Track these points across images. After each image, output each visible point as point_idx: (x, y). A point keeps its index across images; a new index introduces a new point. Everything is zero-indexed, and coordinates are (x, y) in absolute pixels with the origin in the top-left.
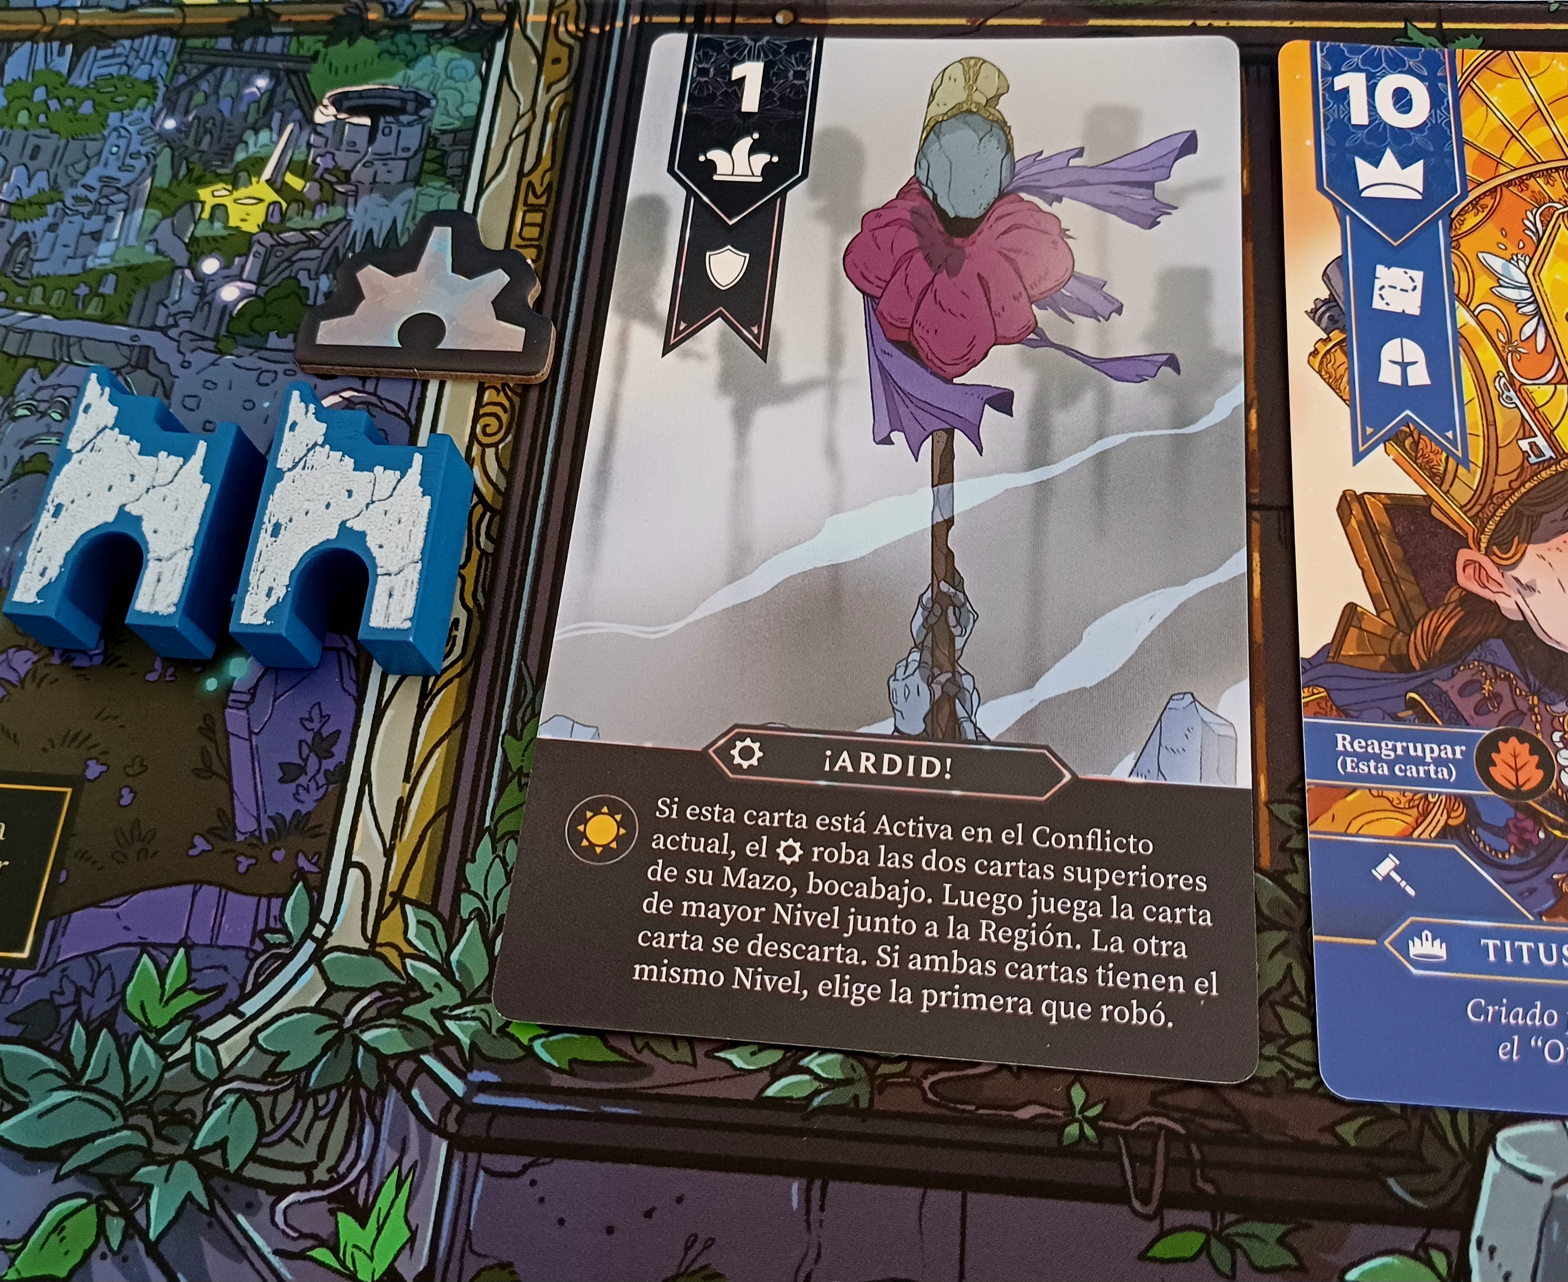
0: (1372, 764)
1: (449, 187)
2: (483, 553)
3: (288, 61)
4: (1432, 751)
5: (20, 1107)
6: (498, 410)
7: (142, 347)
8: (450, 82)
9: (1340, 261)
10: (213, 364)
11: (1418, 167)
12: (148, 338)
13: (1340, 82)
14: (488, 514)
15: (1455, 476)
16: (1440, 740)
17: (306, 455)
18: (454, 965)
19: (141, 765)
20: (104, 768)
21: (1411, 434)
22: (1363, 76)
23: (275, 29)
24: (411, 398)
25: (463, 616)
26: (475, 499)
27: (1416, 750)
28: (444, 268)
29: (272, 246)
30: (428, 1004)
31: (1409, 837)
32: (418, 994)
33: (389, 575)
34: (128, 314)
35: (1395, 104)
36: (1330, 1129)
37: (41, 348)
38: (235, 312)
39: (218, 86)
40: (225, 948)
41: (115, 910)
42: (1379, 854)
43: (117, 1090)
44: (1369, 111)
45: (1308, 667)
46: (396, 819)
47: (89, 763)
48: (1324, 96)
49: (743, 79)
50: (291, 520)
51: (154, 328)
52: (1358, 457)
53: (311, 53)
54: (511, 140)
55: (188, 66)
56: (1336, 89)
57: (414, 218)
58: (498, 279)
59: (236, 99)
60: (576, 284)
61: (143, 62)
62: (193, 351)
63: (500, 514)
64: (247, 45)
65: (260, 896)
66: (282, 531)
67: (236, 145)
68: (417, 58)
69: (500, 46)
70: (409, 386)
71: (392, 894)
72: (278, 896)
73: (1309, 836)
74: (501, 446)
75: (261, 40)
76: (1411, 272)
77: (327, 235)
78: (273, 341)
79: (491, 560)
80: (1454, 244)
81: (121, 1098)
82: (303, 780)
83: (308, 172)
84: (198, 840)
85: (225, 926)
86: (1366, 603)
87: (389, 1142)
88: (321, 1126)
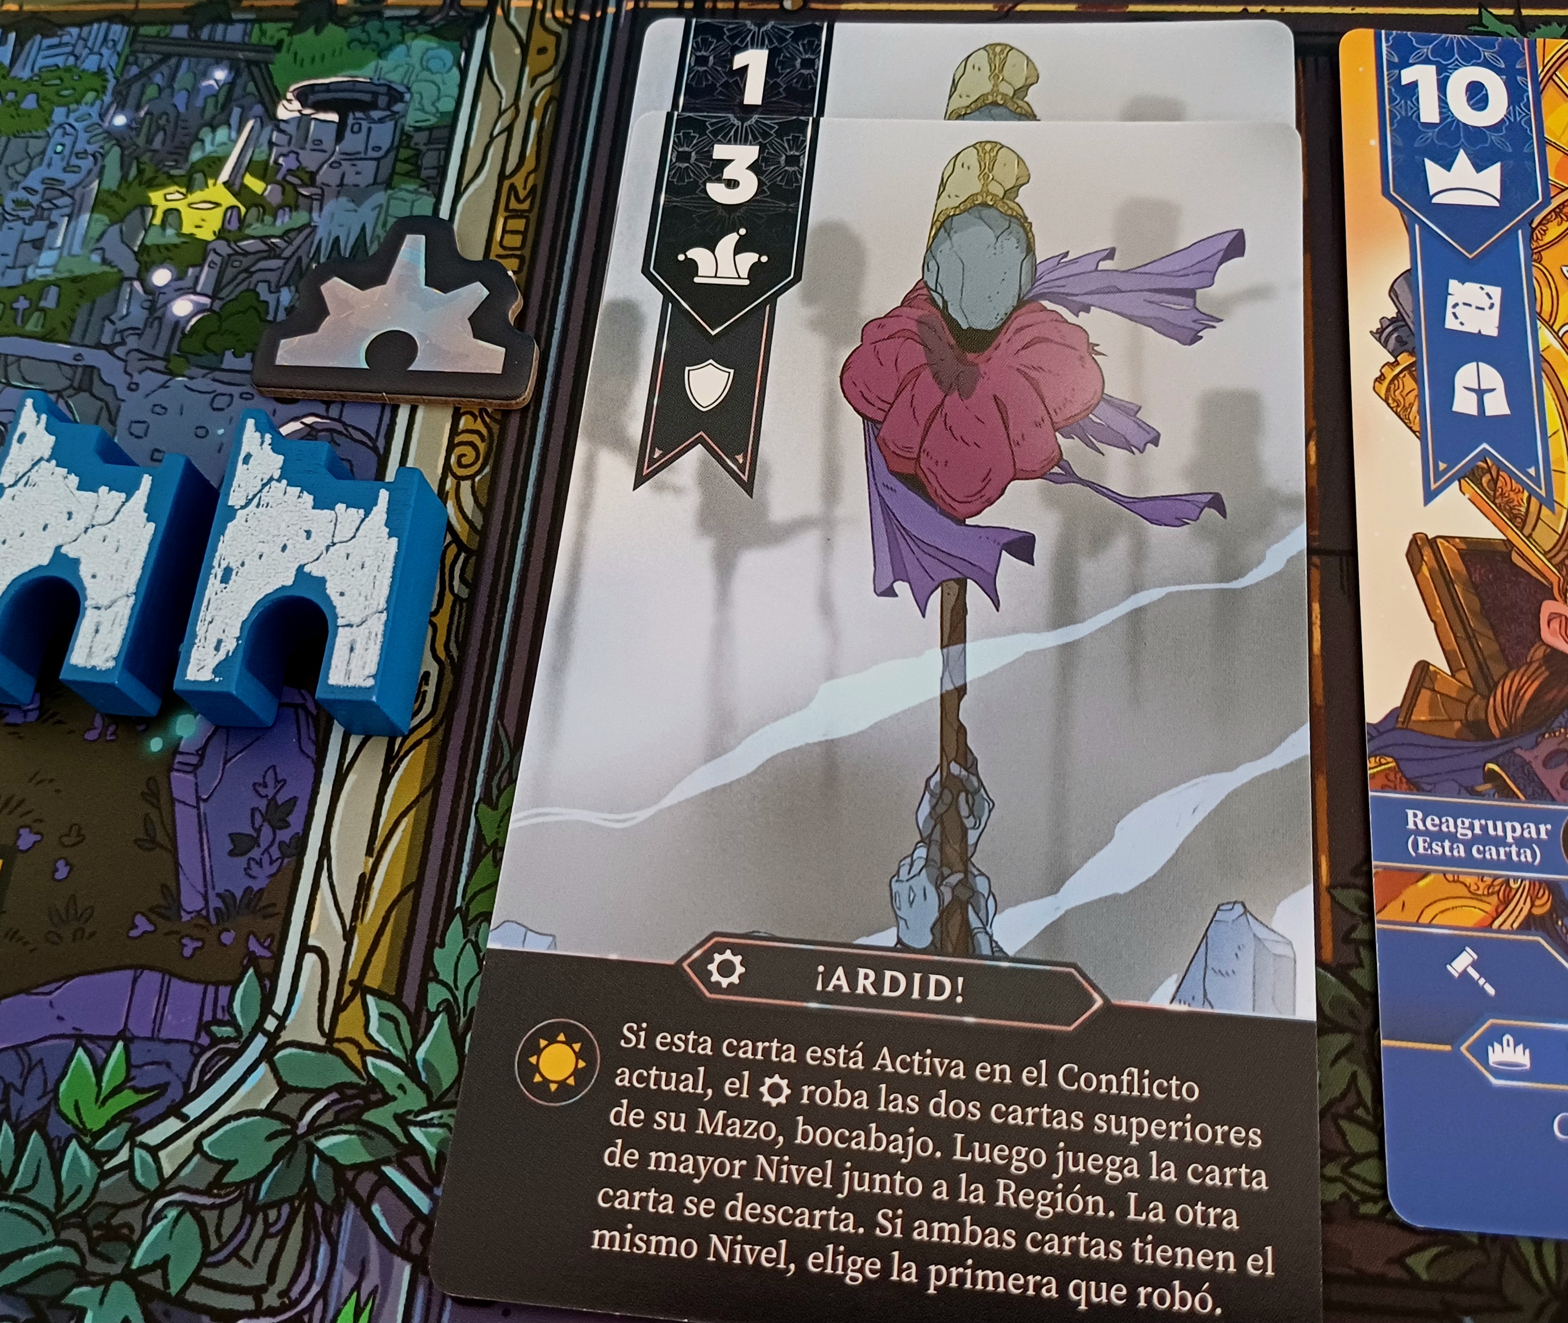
0: (1447, 844)
1: (423, 190)
2: (457, 598)
3: (249, 51)
4: (1514, 830)
6: (475, 438)
7: (86, 367)
8: (426, 74)
9: (1409, 275)
10: (164, 386)
11: (1494, 173)
12: (92, 357)
13: (1407, 76)
14: (463, 555)
15: (1538, 518)
16: (1522, 817)
17: (260, 491)
18: (420, 1064)
19: (78, 835)
20: (38, 837)
21: (1489, 471)
22: (1433, 68)
23: (235, 16)
24: (379, 426)
25: (434, 669)
26: (449, 538)
27: (1495, 829)
28: (417, 280)
29: (229, 255)
30: (392, 1108)
31: (1488, 928)
32: (380, 1096)
33: (351, 626)
34: (71, 331)
35: (1468, 100)
36: (1399, 1261)
38: (188, 328)
39: (173, 77)
40: (169, 1041)
41: (48, 997)
42: (1454, 947)
43: (48, 1201)
44: (1440, 107)
45: (1375, 733)
46: (358, 898)
47: (22, 831)
48: (1389, 90)
49: (746, 68)
50: (243, 564)
51: (99, 346)
52: (1429, 496)
53: (274, 42)
54: (492, 138)
55: (141, 56)
56: (1404, 82)
57: (384, 225)
58: (476, 292)
59: (192, 92)
60: (562, 298)
61: (92, 52)
62: (141, 372)
63: (475, 554)
64: (205, 34)
65: (207, 984)
66: (233, 577)
67: (192, 143)
68: (390, 48)
69: (481, 35)
70: (377, 411)
71: (351, 983)
72: (226, 984)
73: (1377, 925)
74: (477, 479)
75: (221, 27)
76: (1488, 288)
77: (289, 243)
78: (229, 360)
79: (465, 606)
80: (1535, 257)
81: (52, 1209)
82: (255, 853)
83: (269, 173)
84: (139, 920)
85: (168, 1017)
86: (1439, 662)
87: (347, 1264)
88: (271, 1246)
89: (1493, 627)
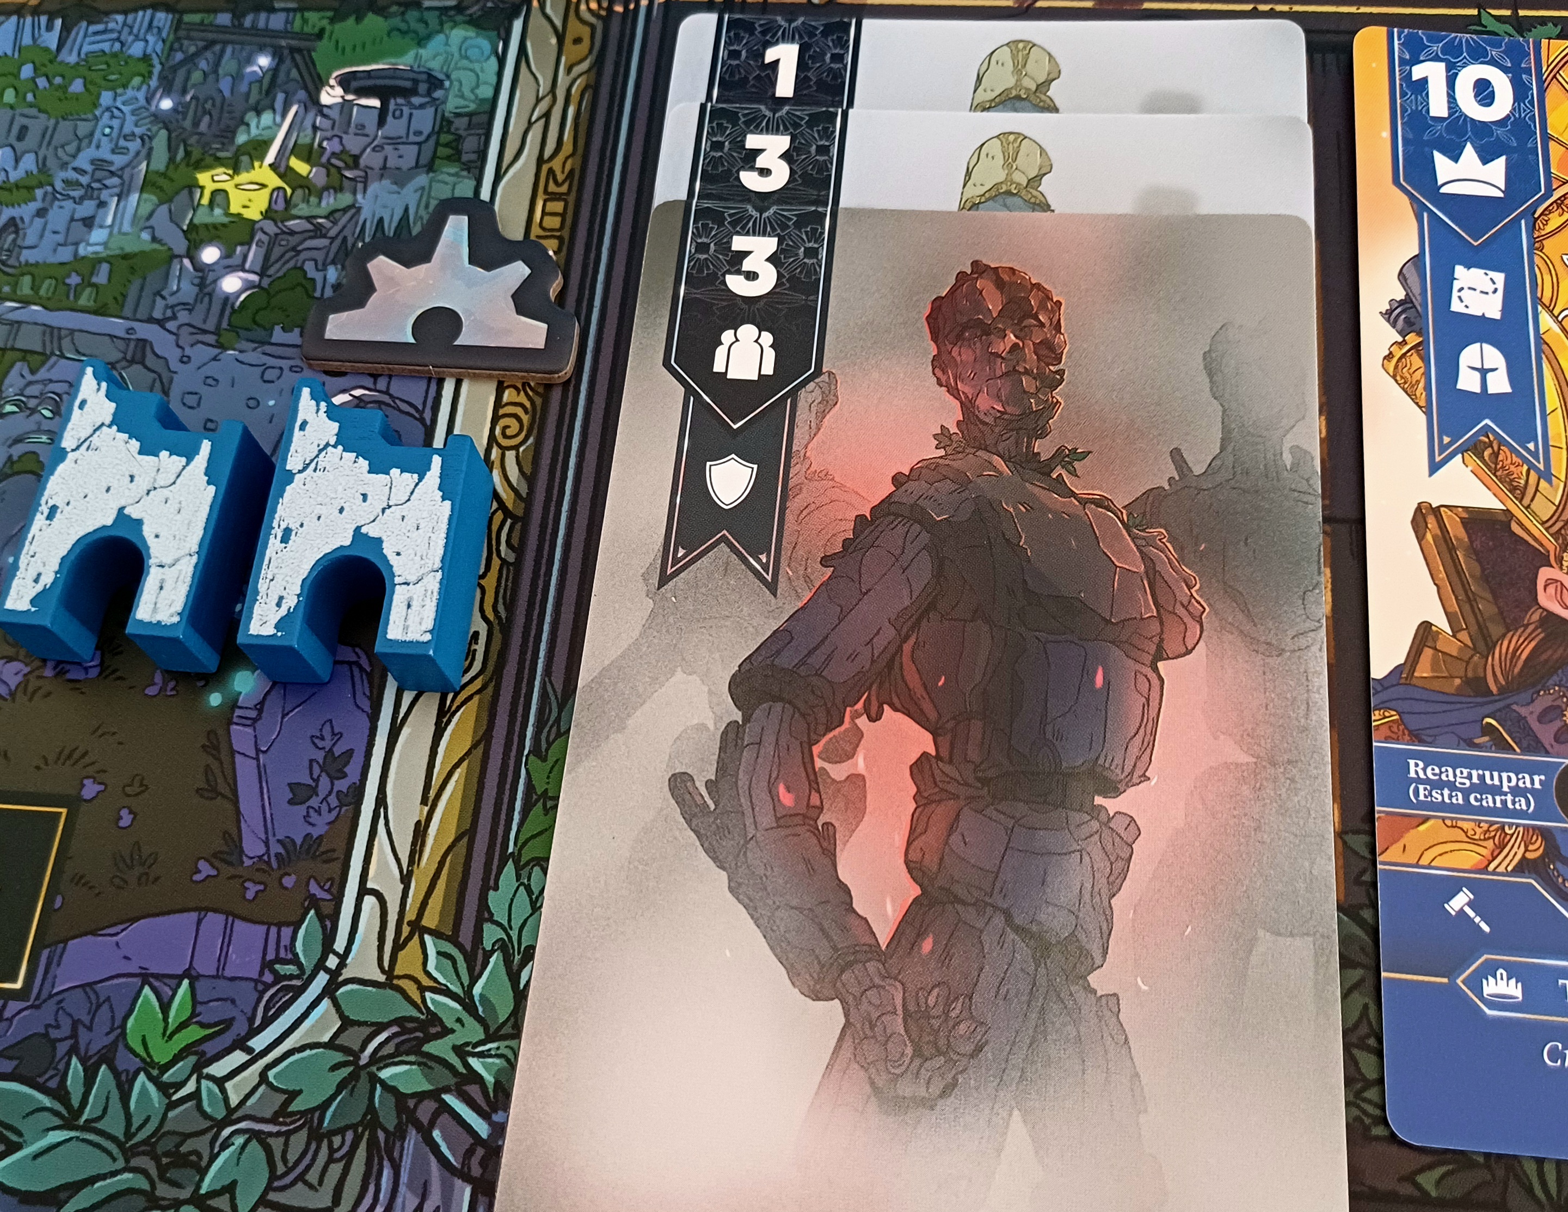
0: (1446, 792)
1: (465, 173)
2: (504, 562)
3: (293, 38)
4: (1509, 780)
5: (13, 1148)
6: (519, 411)
7: (138, 340)
8: (465, 63)
9: (1417, 260)
10: (215, 359)
11: (1500, 163)
12: (145, 331)
13: (1418, 72)
14: (509, 521)
15: (1537, 490)
16: (1517, 768)
17: (317, 456)
18: (477, 999)
19: (141, 785)
20: (102, 787)
21: (1490, 445)
22: (1442, 66)
23: (277, 5)
24: (426, 397)
25: (482, 628)
26: (495, 505)
27: (1492, 779)
29: (276, 235)
30: (450, 1040)
31: (1484, 870)
32: (439, 1029)
33: (408, 584)
34: (123, 306)
35: (1476, 96)
36: (1410, 1179)
37: (29, 340)
38: (238, 303)
39: (217, 64)
40: (233, 979)
41: (115, 938)
42: (1452, 887)
43: (118, 1130)
44: (1449, 102)
45: (1379, 688)
46: (414, 844)
47: (86, 782)
48: (1401, 85)
49: (777, 61)
50: (302, 525)
51: (151, 320)
52: (1434, 467)
53: (316, 30)
54: (530, 124)
55: (186, 42)
56: (1414, 79)
57: (427, 206)
58: (518, 271)
59: (237, 77)
60: (601, 277)
61: (137, 38)
62: (192, 346)
63: (521, 521)
64: (248, 21)
65: (269, 925)
66: (293, 537)
67: (237, 127)
68: (429, 37)
69: (518, 25)
70: (423, 384)
71: (409, 923)
72: (288, 924)
74: (521, 449)
75: (263, 16)
76: (1492, 274)
77: (335, 223)
78: (278, 335)
79: (512, 569)
81: (122, 1138)
82: (314, 802)
83: (314, 155)
84: (202, 865)
85: (233, 956)
86: (1441, 622)
87: (409, 1186)
88: (336, 1170)
89: (1493, 592)
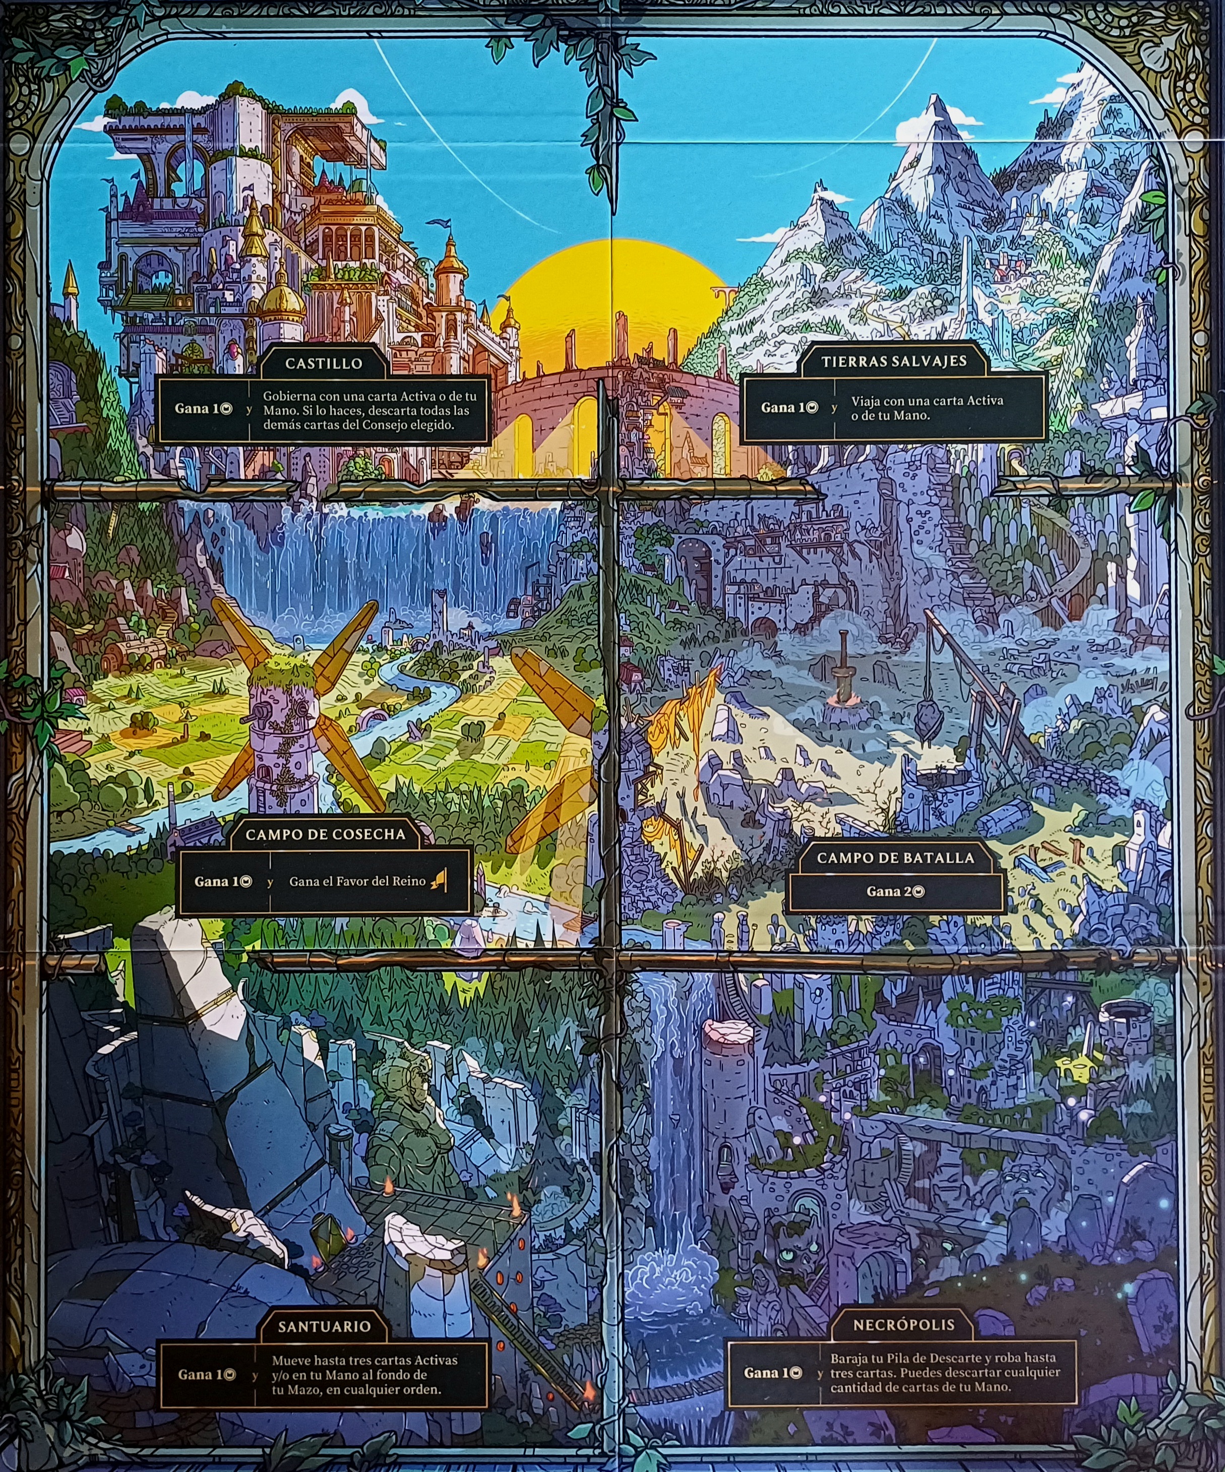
1: (1170, 1055)
3: (1079, 986)
6: (1209, 1168)
7: (1051, 1145)
8: (1158, 997)
10: (1085, 1151)
12: (1054, 1140)
19: (1101, 1329)
20: (1087, 1332)
23: (1068, 967)
29: (1096, 1090)
34: (1041, 1128)
37: (1007, 1146)
38: (1088, 1125)
39: (1049, 1001)
47: (1080, 1330)
51: (1054, 1134)
53: (1089, 981)
54: (1192, 1028)
55: (1032, 989)
59: (1060, 1009)
61: (1009, 987)
62: (1075, 1146)
63: (1218, 1216)
64: (1057, 977)
67: (1067, 1035)
68: (1139, 983)
69: (1178, 975)
74: (1213, 1186)
75: (1063, 973)
77: (1119, 1084)
78: (1108, 1139)
83: (1103, 1050)
